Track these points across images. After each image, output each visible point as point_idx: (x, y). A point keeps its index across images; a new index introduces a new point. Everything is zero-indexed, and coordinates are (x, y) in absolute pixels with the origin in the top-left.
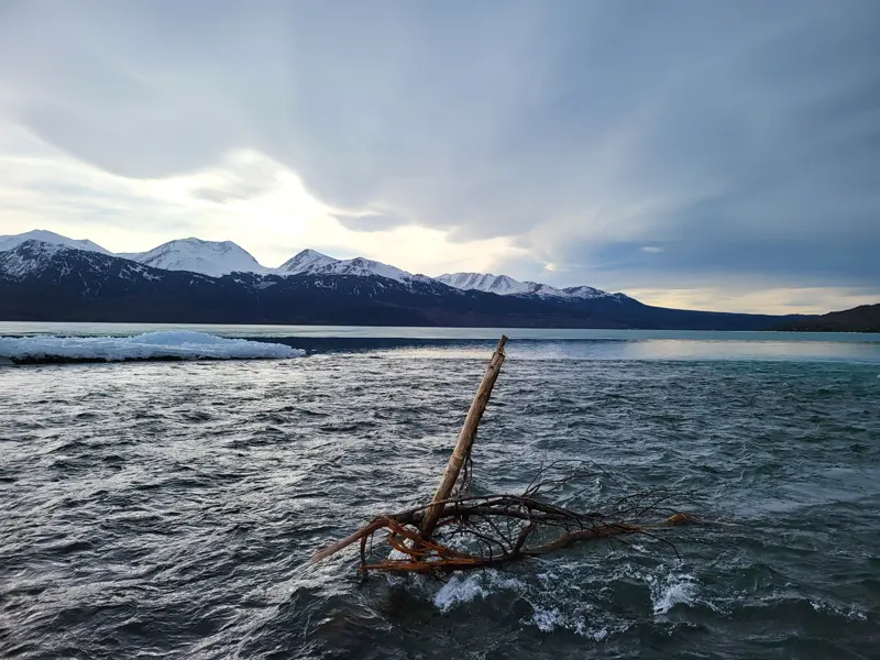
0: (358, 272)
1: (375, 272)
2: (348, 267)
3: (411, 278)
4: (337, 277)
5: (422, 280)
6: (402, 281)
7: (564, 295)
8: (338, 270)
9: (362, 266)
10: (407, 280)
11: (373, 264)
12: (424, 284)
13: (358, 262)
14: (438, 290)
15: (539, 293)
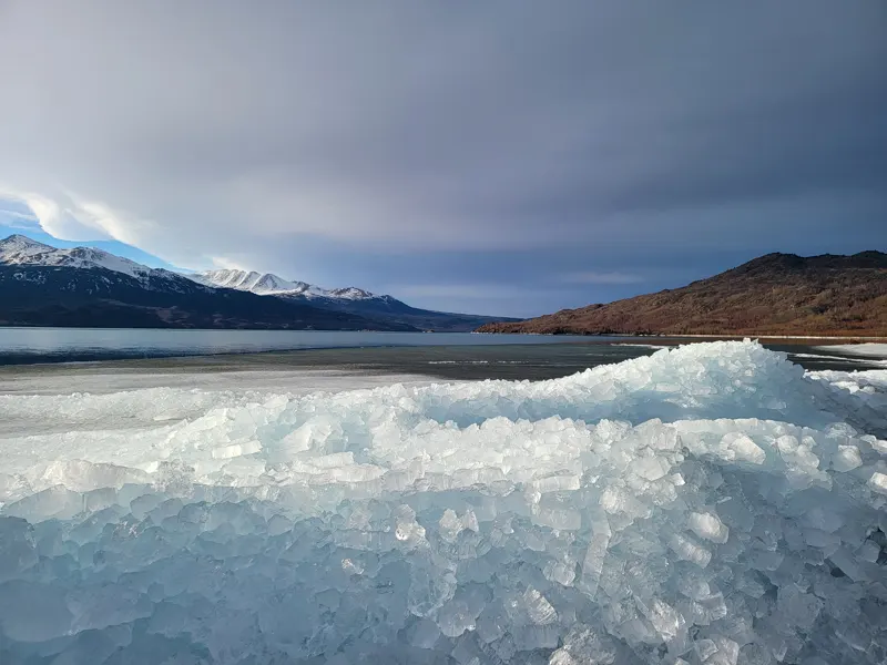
0: (77, 263)
1: (100, 264)
2: (65, 257)
3: (148, 272)
4: (46, 270)
5: (163, 275)
6: (136, 276)
7: (332, 295)
8: (52, 260)
9: (84, 256)
10: (143, 274)
11: (97, 255)
12: (165, 279)
13: (80, 252)
14: (182, 288)
15: (306, 293)
